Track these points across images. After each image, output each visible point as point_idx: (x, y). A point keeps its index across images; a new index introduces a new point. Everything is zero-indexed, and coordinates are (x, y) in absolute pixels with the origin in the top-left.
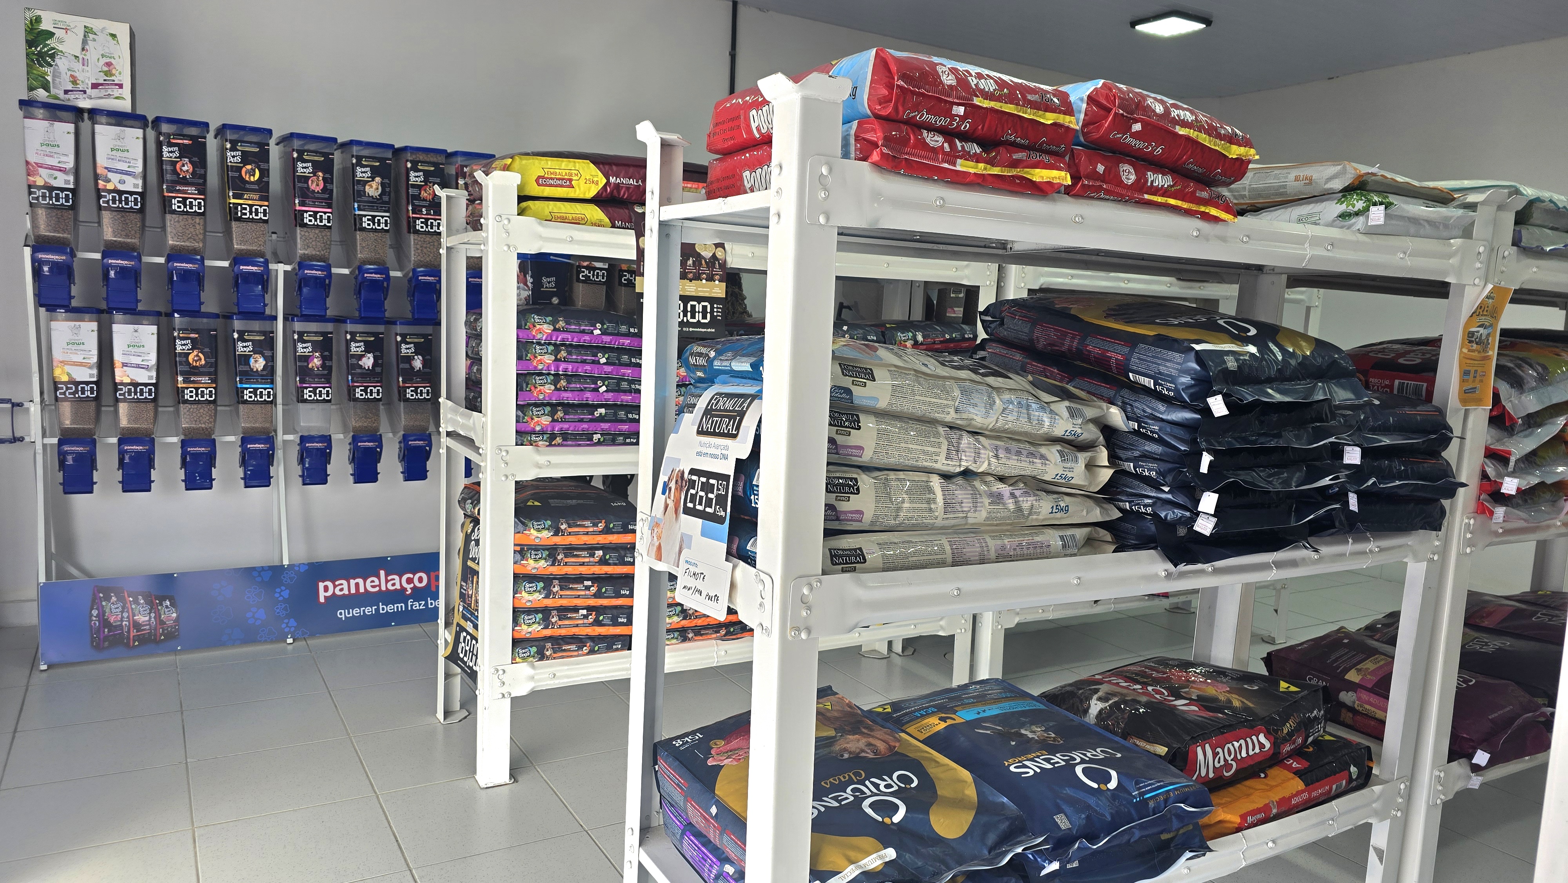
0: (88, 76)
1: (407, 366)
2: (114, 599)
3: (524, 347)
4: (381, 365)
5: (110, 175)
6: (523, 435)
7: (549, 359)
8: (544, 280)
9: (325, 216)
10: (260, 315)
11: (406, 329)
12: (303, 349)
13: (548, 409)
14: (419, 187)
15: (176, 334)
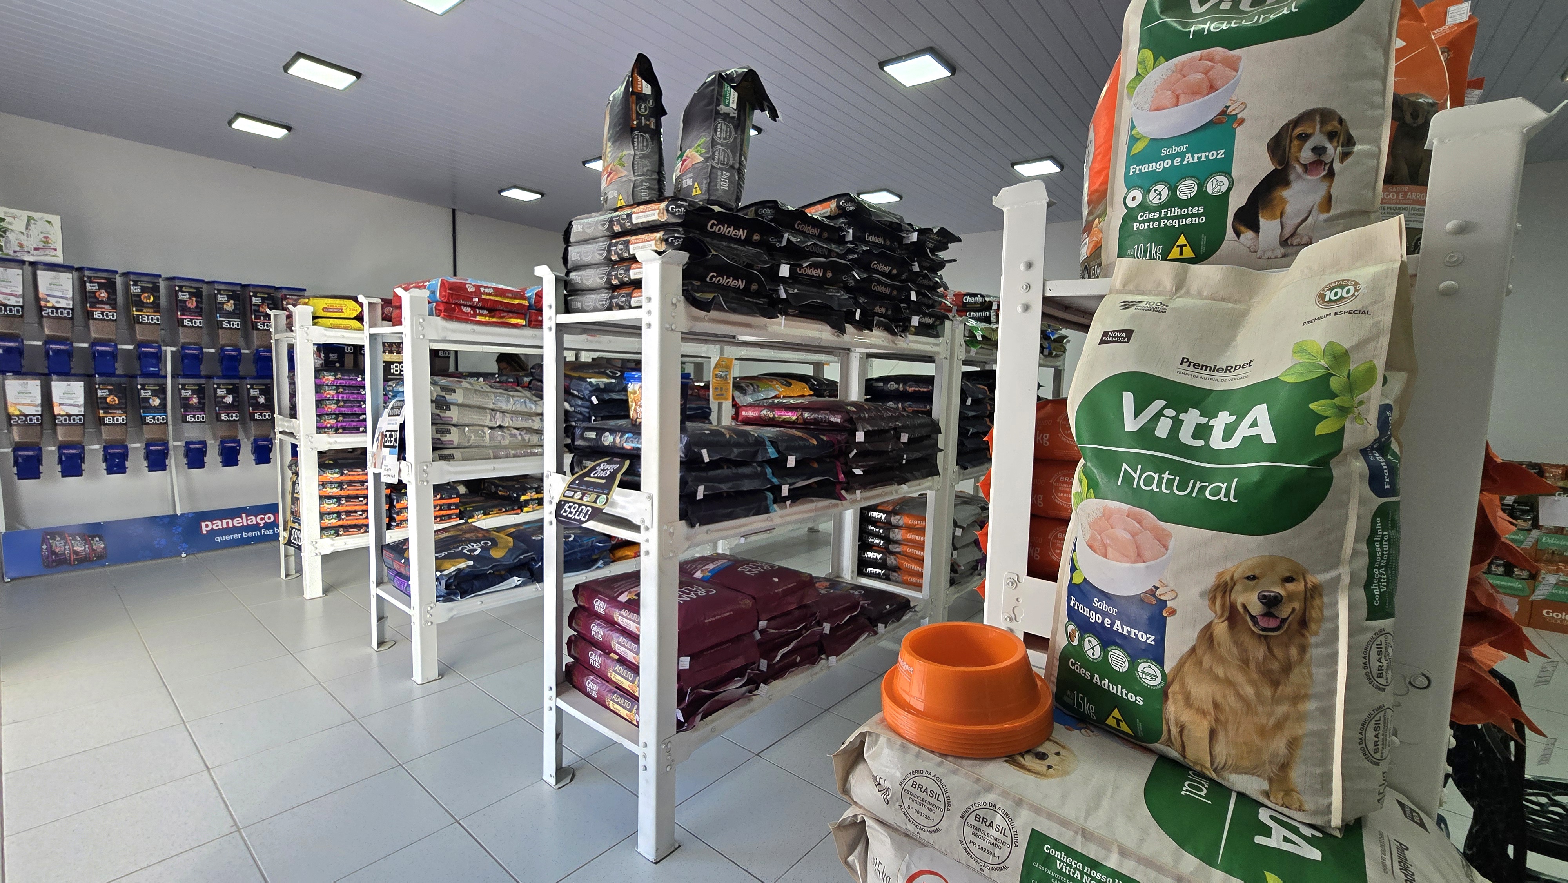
0: (30, 243)
1: (255, 401)
2: (58, 539)
3: (319, 387)
4: (238, 401)
5: (49, 298)
6: (320, 429)
7: (333, 392)
8: (331, 355)
9: (198, 321)
10: (156, 375)
11: (252, 381)
12: (185, 393)
13: (334, 416)
14: (259, 306)
15: (97, 386)
